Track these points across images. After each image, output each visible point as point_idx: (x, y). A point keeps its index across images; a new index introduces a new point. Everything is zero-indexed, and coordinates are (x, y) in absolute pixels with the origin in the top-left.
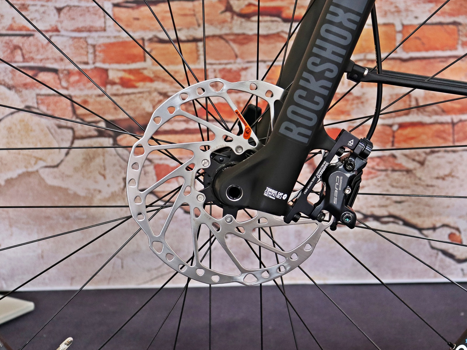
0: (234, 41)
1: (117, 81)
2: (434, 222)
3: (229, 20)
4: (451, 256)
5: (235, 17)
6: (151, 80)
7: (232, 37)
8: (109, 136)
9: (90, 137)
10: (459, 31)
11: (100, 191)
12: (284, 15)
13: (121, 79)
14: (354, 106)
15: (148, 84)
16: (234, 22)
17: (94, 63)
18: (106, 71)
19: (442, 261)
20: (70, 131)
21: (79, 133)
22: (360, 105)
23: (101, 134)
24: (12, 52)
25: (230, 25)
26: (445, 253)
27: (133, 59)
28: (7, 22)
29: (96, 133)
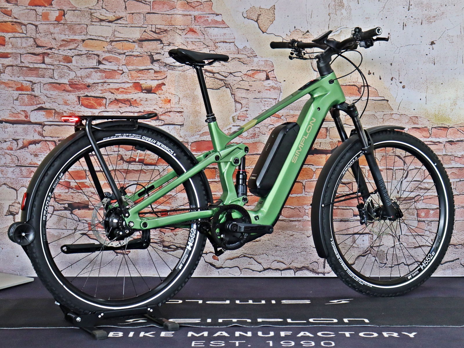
0: (124, 172)
1: (74, 187)
2: (206, 251)
3: (122, 163)
4: (214, 266)
5: (124, 163)
6: (88, 187)
7: (123, 171)
8: (69, 210)
9: (61, 210)
10: (216, 171)
11: (64, 234)
12: (144, 162)
13: (76, 186)
14: (173, 201)
15: (87, 189)
16: (124, 164)
17: (64, 179)
18: (70, 182)
19: (210, 267)
20: (53, 207)
21: (56, 208)
22: (175, 200)
23: (66, 209)
24: (30, 173)
25: (122, 165)
26: (211, 264)
27: (81, 178)
28: (29, 161)
29: (64, 209)
